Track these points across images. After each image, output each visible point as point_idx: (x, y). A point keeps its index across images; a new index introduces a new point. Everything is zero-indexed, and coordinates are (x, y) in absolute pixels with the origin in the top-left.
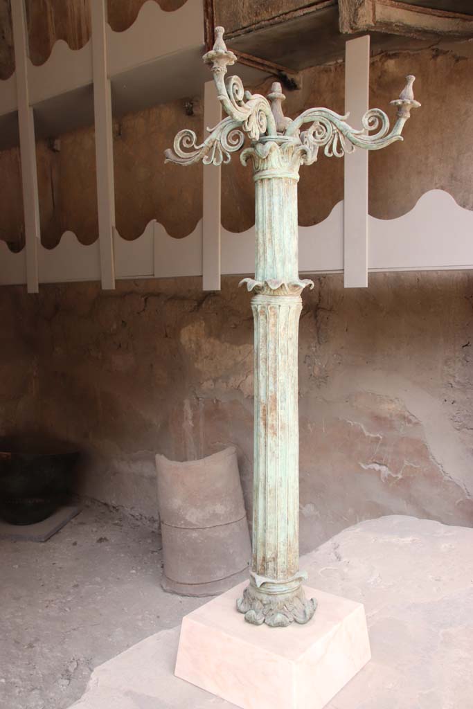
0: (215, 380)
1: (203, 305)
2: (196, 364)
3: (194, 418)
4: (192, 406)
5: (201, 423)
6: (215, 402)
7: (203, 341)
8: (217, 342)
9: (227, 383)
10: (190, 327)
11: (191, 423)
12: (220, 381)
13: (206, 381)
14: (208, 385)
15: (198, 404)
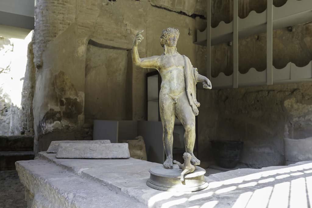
0: (299, 117)
1: (295, 93)
2: (290, 112)
3: (289, 131)
4: (288, 127)
5: (293, 132)
6: (299, 124)
7: (294, 104)
8: (301, 105)
9: (304, 118)
10: (289, 100)
11: (288, 133)
12: (301, 118)
13: (295, 118)
14: (295, 119)
15: (291, 126)
